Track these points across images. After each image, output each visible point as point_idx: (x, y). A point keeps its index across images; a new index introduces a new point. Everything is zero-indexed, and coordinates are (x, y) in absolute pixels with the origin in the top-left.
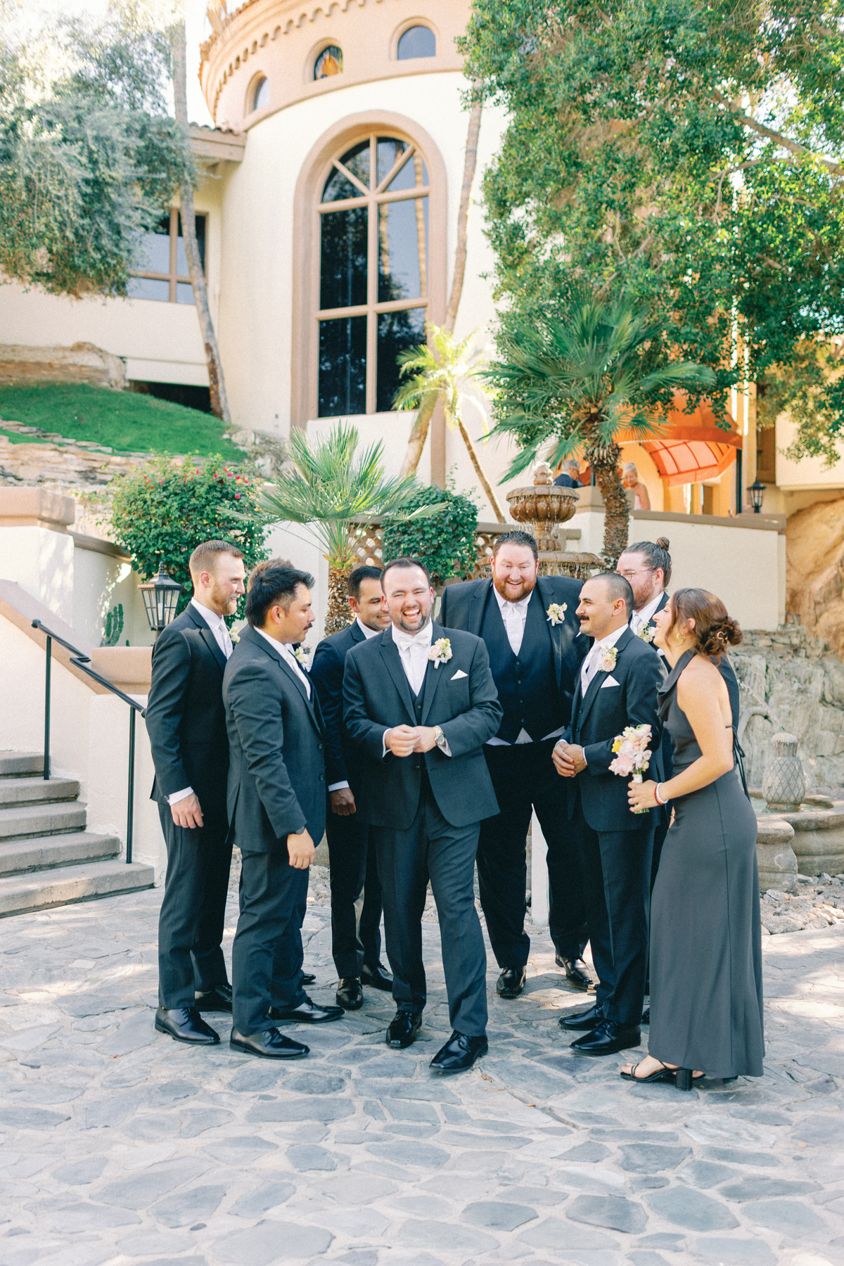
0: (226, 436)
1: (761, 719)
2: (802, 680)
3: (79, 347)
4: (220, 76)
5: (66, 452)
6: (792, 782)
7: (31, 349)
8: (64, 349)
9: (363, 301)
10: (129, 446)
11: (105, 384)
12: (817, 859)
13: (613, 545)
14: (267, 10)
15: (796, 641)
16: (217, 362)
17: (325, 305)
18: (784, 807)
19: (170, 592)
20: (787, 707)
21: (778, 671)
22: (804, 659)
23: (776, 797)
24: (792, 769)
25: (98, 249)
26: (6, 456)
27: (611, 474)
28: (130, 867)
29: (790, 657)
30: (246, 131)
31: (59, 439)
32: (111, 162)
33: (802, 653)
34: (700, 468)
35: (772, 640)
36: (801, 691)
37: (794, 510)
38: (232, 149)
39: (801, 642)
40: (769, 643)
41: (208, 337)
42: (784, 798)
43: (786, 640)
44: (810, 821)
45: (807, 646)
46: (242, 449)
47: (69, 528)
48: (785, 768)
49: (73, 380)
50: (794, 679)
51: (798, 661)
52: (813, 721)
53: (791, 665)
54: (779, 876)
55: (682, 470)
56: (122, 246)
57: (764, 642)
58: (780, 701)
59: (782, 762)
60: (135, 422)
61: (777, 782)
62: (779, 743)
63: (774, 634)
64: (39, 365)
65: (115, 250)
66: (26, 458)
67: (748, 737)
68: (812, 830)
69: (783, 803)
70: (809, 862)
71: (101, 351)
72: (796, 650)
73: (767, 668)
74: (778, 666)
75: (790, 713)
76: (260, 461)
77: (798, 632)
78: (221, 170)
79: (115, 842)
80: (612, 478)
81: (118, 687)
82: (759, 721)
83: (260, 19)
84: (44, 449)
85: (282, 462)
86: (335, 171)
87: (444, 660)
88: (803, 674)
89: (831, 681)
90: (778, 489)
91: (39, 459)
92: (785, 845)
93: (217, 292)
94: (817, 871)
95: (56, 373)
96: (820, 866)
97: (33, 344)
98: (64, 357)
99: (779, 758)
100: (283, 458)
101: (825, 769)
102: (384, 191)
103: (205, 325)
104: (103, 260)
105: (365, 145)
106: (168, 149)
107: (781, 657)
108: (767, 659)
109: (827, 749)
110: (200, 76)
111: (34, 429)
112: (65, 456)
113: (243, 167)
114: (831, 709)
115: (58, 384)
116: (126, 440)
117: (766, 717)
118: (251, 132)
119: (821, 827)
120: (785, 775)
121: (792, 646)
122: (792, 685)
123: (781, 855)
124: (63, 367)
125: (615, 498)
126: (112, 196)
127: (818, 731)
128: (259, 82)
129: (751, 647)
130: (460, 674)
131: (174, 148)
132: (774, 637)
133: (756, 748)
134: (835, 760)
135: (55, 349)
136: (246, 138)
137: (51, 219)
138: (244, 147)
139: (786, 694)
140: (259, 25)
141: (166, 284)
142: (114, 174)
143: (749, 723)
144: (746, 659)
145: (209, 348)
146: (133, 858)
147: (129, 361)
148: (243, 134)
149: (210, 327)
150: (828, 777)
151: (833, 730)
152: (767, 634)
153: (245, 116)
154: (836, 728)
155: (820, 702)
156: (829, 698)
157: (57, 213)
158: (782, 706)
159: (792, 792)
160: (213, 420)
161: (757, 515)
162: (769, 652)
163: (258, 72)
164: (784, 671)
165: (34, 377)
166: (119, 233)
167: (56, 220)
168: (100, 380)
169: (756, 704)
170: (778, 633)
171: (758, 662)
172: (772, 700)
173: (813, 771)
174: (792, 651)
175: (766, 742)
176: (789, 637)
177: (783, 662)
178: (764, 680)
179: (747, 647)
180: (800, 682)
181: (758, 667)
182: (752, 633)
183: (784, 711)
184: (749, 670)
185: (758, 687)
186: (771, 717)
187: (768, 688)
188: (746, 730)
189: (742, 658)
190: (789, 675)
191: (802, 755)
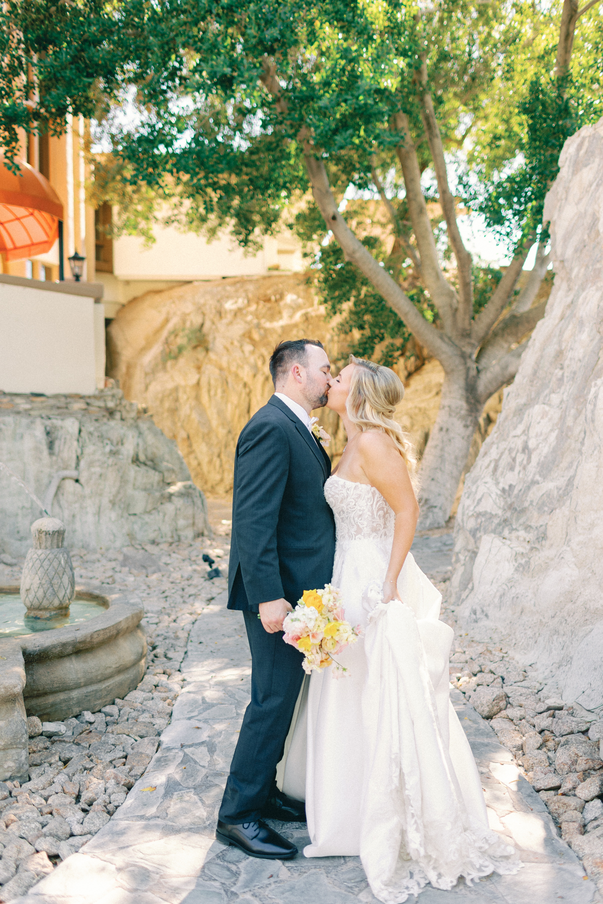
1: (71, 483)
2: (115, 442)
6: (55, 581)
12: (75, 694)
15: (111, 404)
20: (98, 470)
21: (91, 433)
22: (120, 422)
23: (36, 603)
24: (55, 564)
29: (105, 420)
33: (118, 416)
34: (34, 244)
35: (88, 404)
36: (113, 453)
37: (130, 297)
39: (117, 406)
40: (83, 406)
42: (45, 603)
43: (102, 404)
44: (64, 645)
45: (122, 409)
48: (46, 563)
50: (106, 441)
51: (112, 423)
52: (123, 480)
53: (105, 428)
55: (18, 244)
57: (78, 405)
58: (91, 464)
59: (43, 556)
61: (37, 581)
62: (40, 532)
63: (89, 397)
67: (58, 502)
68: (69, 655)
69: (46, 609)
70: (65, 701)
72: (111, 413)
73: (80, 431)
74: (92, 429)
75: (101, 475)
77: (113, 396)
82: (70, 485)
88: (115, 436)
89: (145, 442)
90: (116, 278)
92: (9, 705)
94: (76, 710)
96: (79, 703)
99: (40, 552)
101: (136, 527)
107: (97, 420)
108: (80, 423)
109: (139, 508)
114: (143, 468)
117: (77, 481)
119: (80, 649)
120: (46, 572)
121: (107, 409)
122: (104, 447)
127: (130, 491)
129: (65, 411)
132: (88, 401)
134: (147, 518)
139: (98, 456)
143: (59, 488)
144: (57, 422)
150: (139, 536)
151: (145, 490)
152: (82, 397)
154: (148, 486)
155: (133, 462)
156: (142, 458)
158: (93, 470)
159: (55, 594)
161: (77, 283)
162: (83, 415)
164: (96, 434)
169: (66, 468)
170: (95, 397)
171: (70, 425)
172: (83, 463)
173: (125, 531)
174: (107, 414)
175: (77, 505)
176: (105, 401)
177: (97, 424)
178: (75, 443)
179: (61, 411)
180: (112, 444)
181: (70, 430)
182: (66, 396)
183: (95, 473)
184: (60, 433)
185: (68, 450)
186: (82, 480)
187: (79, 451)
188: (56, 494)
189: (54, 421)
190: (101, 437)
191: (113, 516)
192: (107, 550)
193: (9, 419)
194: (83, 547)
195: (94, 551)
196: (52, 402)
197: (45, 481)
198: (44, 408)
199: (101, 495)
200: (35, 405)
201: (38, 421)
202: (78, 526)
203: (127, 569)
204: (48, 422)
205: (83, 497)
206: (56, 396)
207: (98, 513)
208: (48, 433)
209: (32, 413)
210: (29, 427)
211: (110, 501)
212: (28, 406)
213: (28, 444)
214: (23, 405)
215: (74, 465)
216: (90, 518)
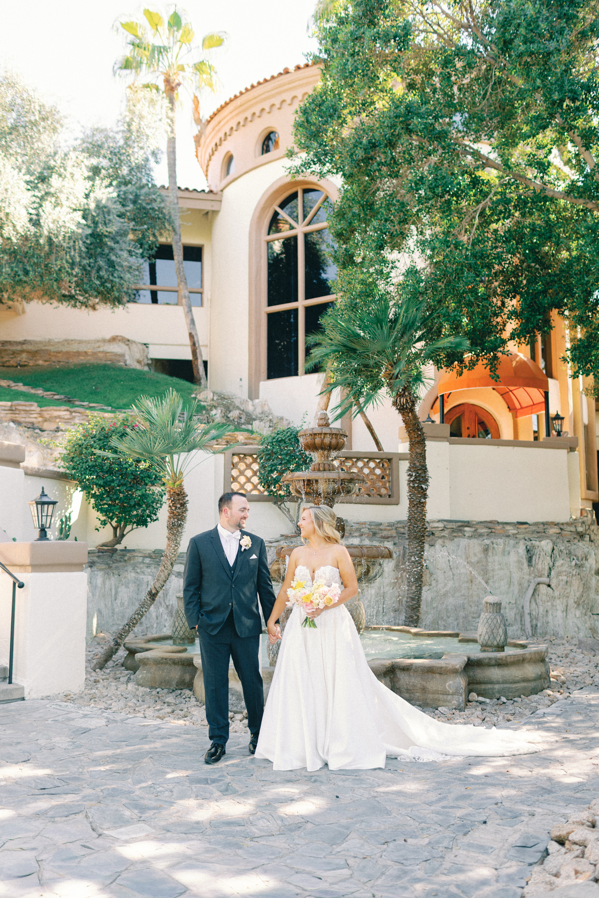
0: (193, 396)
1: (545, 587)
2: (580, 558)
3: (114, 339)
4: (207, 156)
5: (74, 412)
7: (80, 342)
8: (104, 341)
9: (296, 300)
10: (124, 405)
11: (122, 363)
13: (414, 464)
14: (231, 112)
15: (580, 529)
16: (197, 345)
17: (270, 303)
18: (490, 649)
19: (46, 506)
20: (565, 578)
21: (562, 551)
22: (588, 543)
24: (495, 622)
25: (100, 278)
26: (35, 416)
27: (410, 415)
28: (10, 686)
29: (576, 541)
30: (222, 191)
31: (77, 403)
32: (107, 221)
33: (587, 538)
34: (534, 404)
35: (561, 529)
36: (578, 566)
38: (213, 203)
39: (586, 530)
40: (559, 531)
41: (191, 329)
43: (573, 529)
46: (202, 403)
47: (21, 464)
48: (490, 621)
49: (99, 362)
50: (573, 557)
51: (581, 544)
52: (586, 587)
53: (574, 547)
54: (449, 697)
56: (115, 275)
57: (553, 531)
58: (559, 574)
59: (489, 617)
60: (132, 389)
61: (485, 630)
62: (487, 603)
63: (563, 524)
64: (78, 354)
65: (111, 278)
66: (47, 416)
67: (535, 601)
71: (128, 341)
72: (581, 536)
73: (553, 549)
74: (562, 548)
75: (567, 582)
76: (214, 412)
77: (583, 522)
78: (208, 217)
79: (5, 669)
80: (411, 418)
81: (10, 569)
82: (543, 589)
83: (228, 118)
84: (60, 410)
85: (230, 412)
86: (276, 214)
87: (247, 548)
88: (580, 553)
91: (59, 417)
93: (209, 297)
94: (497, 695)
95: (89, 358)
97: (84, 338)
98: (99, 347)
99: (487, 614)
100: (231, 408)
101: (598, 624)
102: (309, 223)
103: (189, 321)
104: (102, 284)
105: (294, 196)
106: (153, 209)
107: (568, 541)
108: (554, 543)
110: (197, 156)
111: (62, 397)
112: (74, 414)
113: (221, 214)
115: (88, 365)
116: (125, 401)
117: (549, 586)
118: (225, 191)
120: (490, 626)
121: (578, 533)
122: (571, 561)
123: (451, 682)
124: (94, 354)
125: (414, 431)
126: (109, 243)
128: (230, 159)
129: (544, 534)
130: (254, 557)
131: (157, 208)
132: (562, 527)
133: (541, 609)
135: (98, 341)
136: (222, 196)
137: (64, 262)
138: (221, 201)
139: (566, 568)
140: (227, 121)
141: (176, 293)
142: (109, 230)
143: (535, 590)
144: (536, 543)
145: (191, 336)
146: (13, 681)
147: (150, 346)
148: (220, 193)
149: (193, 322)
152: (557, 524)
153: (221, 181)
155: (597, 573)
157: (68, 257)
158: (560, 577)
160: (187, 384)
161: (559, 438)
162: (557, 538)
163: (228, 152)
164: (566, 552)
165: (75, 361)
166: (114, 267)
167: (67, 262)
168: (119, 361)
169: (540, 576)
170: (567, 524)
171: (545, 545)
172: (553, 573)
173: (588, 625)
174: (578, 537)
175: (549, 604)
176: (576, 526)
177: (568, 544)
178: (549, 558)
179: (539, 535)
180: (578, 559)
181: (545, 549)
182: (544, 524)
183: (562, 580)
184: (537, 551)
185: (542, 563)
186: (553, 586)
187: (551, 564)
188: (533, 594)
189: (534, 542)
190: (569, 554)
191: (578, 613)
192: (572, 638)
193: (500, 541)
194: (554, 635)
195: (562, 638)
196: (533, 528)
197: (526, 585)
198: (527, 533)
199: (568, 597)
200: (520, 531)
201: (522, 542)
202: (550, 617)
203: (580, 650)
204: (529, 543)
205: (554, 598)
206: (536, 524)
207: (566, 610)
208: (528, 551)
209: (518, 536)
210: (514, 547)
211: (575, 602)
212: (515, 532)
213: (513, 558)
214: (512, 530)
215: (546, 574)
216: (559, 614)
